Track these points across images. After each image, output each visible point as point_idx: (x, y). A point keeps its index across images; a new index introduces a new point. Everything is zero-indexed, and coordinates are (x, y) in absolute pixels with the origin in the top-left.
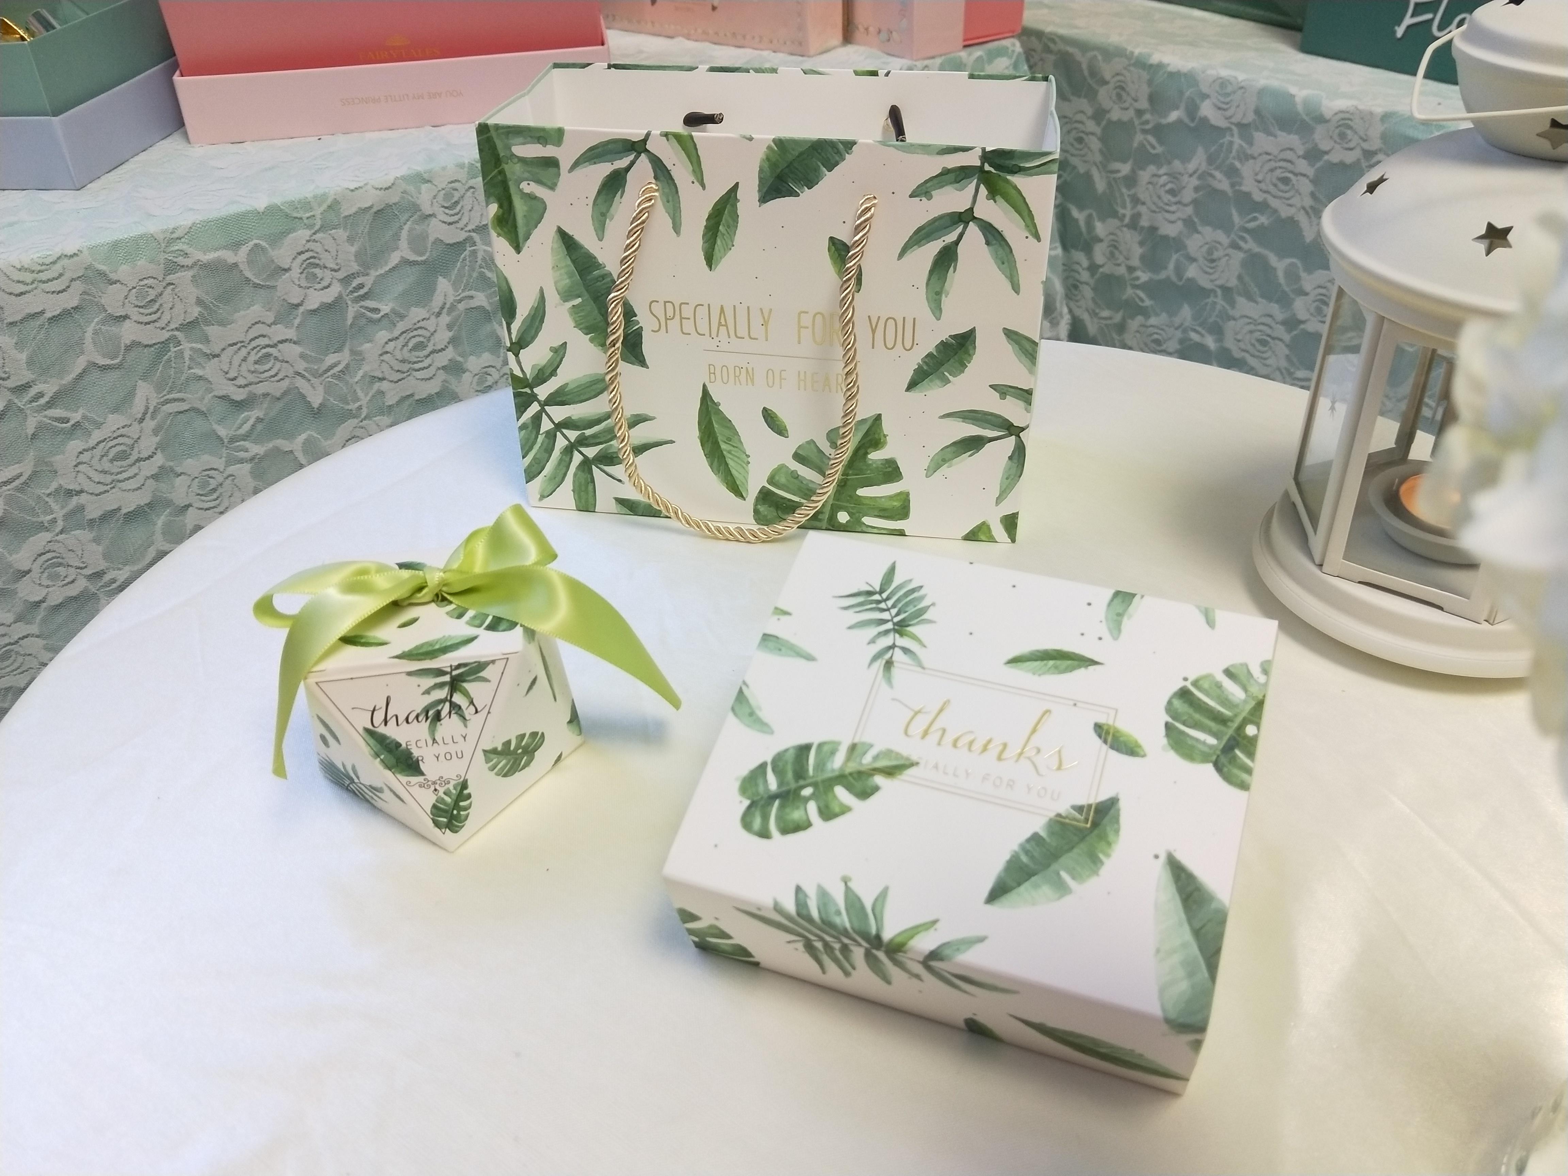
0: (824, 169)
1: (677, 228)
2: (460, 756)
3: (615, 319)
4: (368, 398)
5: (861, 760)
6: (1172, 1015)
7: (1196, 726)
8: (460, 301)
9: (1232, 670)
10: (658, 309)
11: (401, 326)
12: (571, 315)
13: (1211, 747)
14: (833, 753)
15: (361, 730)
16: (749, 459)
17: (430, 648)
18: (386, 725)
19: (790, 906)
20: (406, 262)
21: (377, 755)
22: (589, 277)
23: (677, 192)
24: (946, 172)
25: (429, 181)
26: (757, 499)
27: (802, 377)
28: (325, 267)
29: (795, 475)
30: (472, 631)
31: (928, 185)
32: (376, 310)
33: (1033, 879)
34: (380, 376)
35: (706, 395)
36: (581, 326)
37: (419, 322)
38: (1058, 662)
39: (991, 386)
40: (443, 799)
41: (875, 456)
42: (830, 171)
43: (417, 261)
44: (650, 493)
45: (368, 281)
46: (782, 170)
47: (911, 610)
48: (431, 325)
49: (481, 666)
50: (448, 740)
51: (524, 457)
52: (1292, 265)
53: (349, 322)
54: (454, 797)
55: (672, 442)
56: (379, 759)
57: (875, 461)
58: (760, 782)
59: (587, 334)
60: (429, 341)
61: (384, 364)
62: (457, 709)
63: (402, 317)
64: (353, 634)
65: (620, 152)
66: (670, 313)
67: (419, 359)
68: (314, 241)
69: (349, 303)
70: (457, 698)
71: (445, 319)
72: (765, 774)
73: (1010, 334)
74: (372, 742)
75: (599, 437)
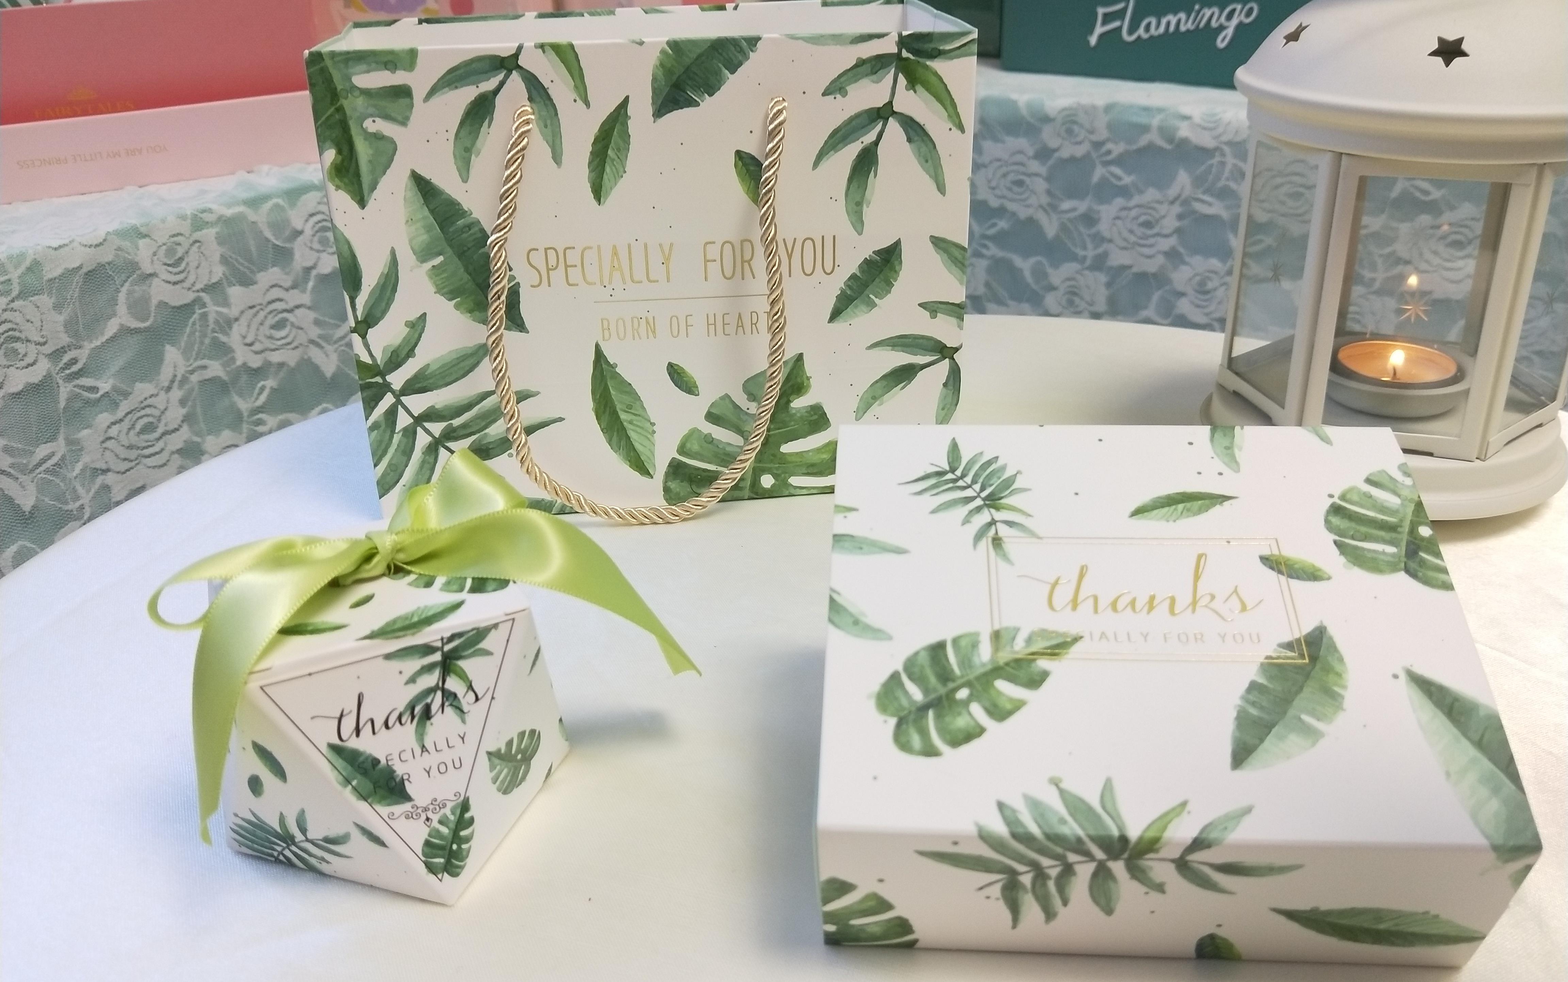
0: (727, 72)
1: (557, 157)
2: (457, 765)
3: (499, 265)
4: (91, 494)
5: (1012, 647)
6: (1500, 841)
7: (1366, 538)
8: (192, 372)
9: (1372, 478)
10: (538, 259)
11: (125, 406)
12: (431, 278)
13: (1393, 555)
14: (975, 645)
15: (324, 749)
16: (655, 428)
17: (407, 622)
18: (358, 735)
19: (999, 828)
20: (125, 331)
21: (348, 781)
22: (451, 230)
23: (556, 114)
24: (861, 63)
25: (146, 236)
26: (667, 475)
27: (711, 321)
28: (28, 341)
29: (709, 440)
30: (453, 598)
31: (842, 79)
32: (93, 389)
33: (1274, 731)
34: (104, 467)
35: (599, 356)
36: (445, 290)
37: (146, 399)
38: (1188, 505)
39: (920, 305)
40: (438, 831)
41: (799, 403)
42: (732, 73)
43: (140, 328)
44: (547, 479)
45: (83, 355)
46: (679, 76)
47: (996, 482)
48: (160, 401)
49: (480, 634)
50: (441, 745)
51: (375, 465)
52: (1039, 263)
53: (62, 404)
54: (452, 826)
55: (561, 419)
56: (350, 787)
57: (798, 410)
58: (899, 694)
59: (451, 300)
60: (159, 420)
61: (107, 453)
62: (451, 699)
63: (126, 395)
64: (292, 624)
65: (486, 72)
66: (552, 262)
67: (150, 443)
68: (12, 310)
69: (61, 382)
70: (453, 684)
71: (177, 394)
72: (901, 685)
73: (938, 242)
74: (340, 763)
75: (471, 426)
